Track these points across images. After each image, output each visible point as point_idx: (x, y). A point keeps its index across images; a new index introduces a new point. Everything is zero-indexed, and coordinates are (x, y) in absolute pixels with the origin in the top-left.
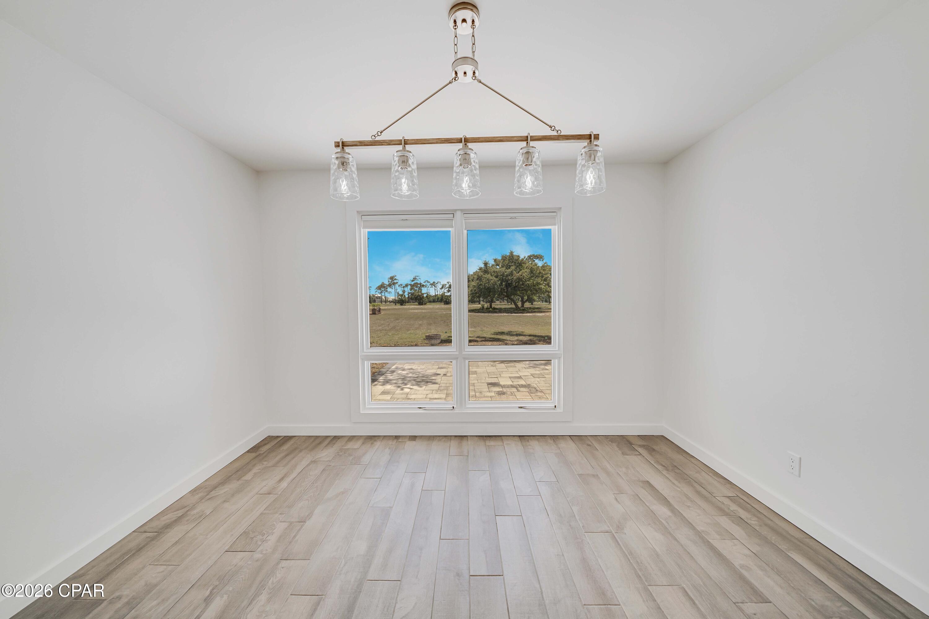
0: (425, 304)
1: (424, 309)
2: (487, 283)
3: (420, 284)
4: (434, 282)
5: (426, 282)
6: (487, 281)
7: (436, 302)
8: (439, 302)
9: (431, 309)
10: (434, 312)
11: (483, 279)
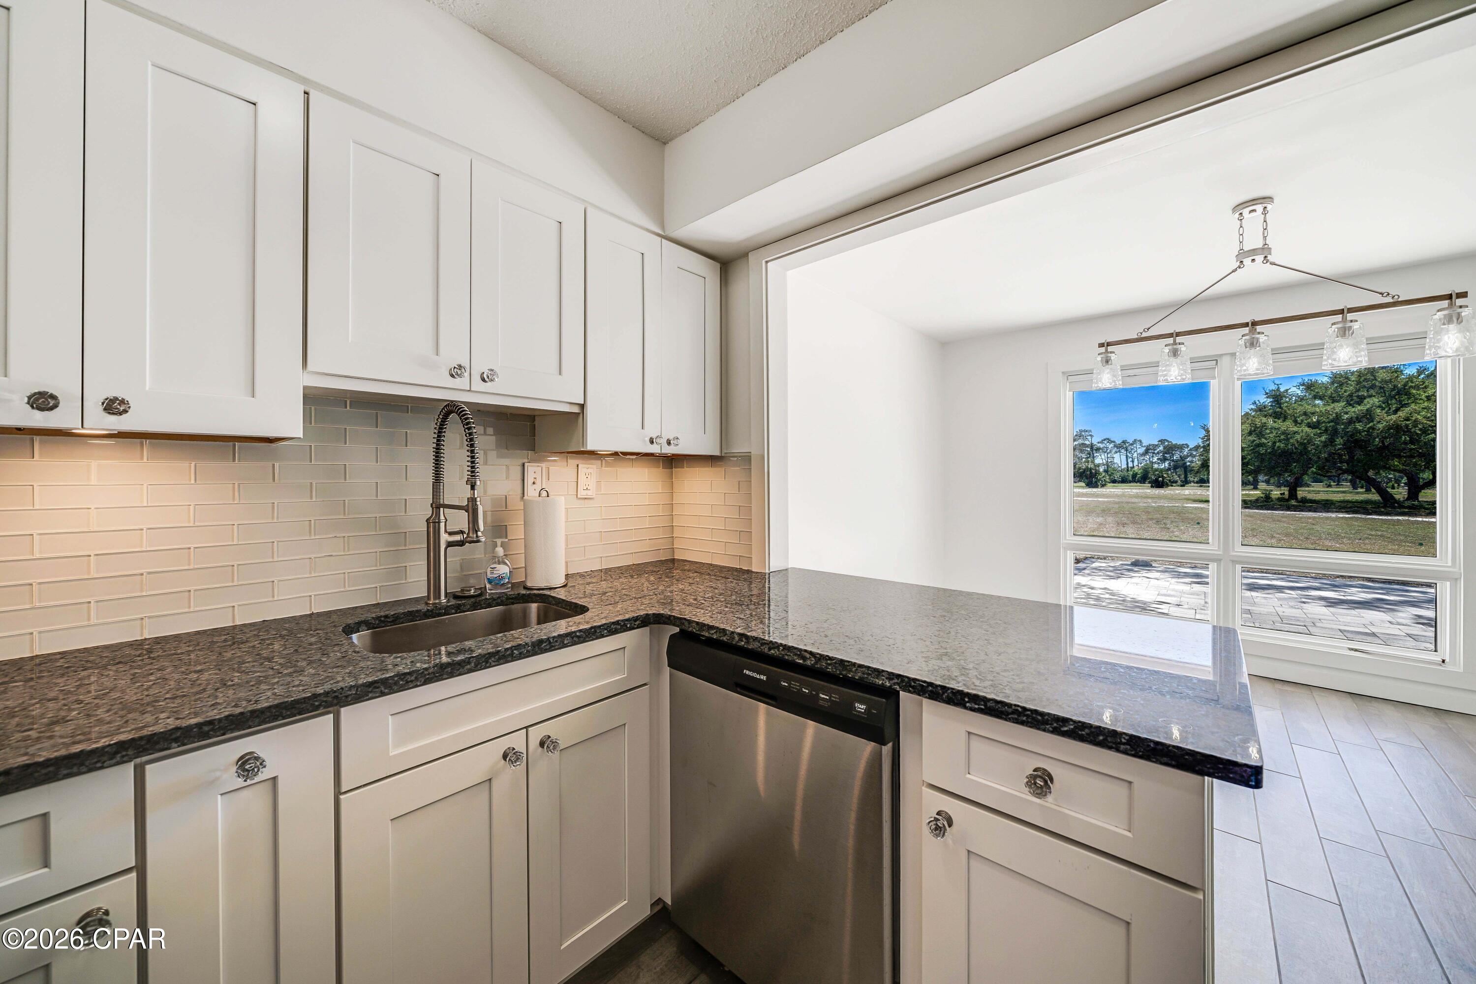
0: (1103, 486)
1: (1103, 496)
2: (1280, 441)
3: (1092, 446)
4: (1124, 442)
5: (1105, 442)
6: (1282, 437)
7: (1130, 482)
8: (1136, 482)
9: (1117, 496)
10: (1129, 503)
11: (1268, 431)
